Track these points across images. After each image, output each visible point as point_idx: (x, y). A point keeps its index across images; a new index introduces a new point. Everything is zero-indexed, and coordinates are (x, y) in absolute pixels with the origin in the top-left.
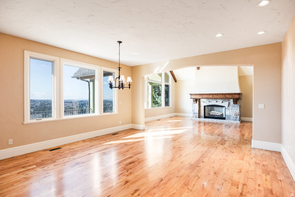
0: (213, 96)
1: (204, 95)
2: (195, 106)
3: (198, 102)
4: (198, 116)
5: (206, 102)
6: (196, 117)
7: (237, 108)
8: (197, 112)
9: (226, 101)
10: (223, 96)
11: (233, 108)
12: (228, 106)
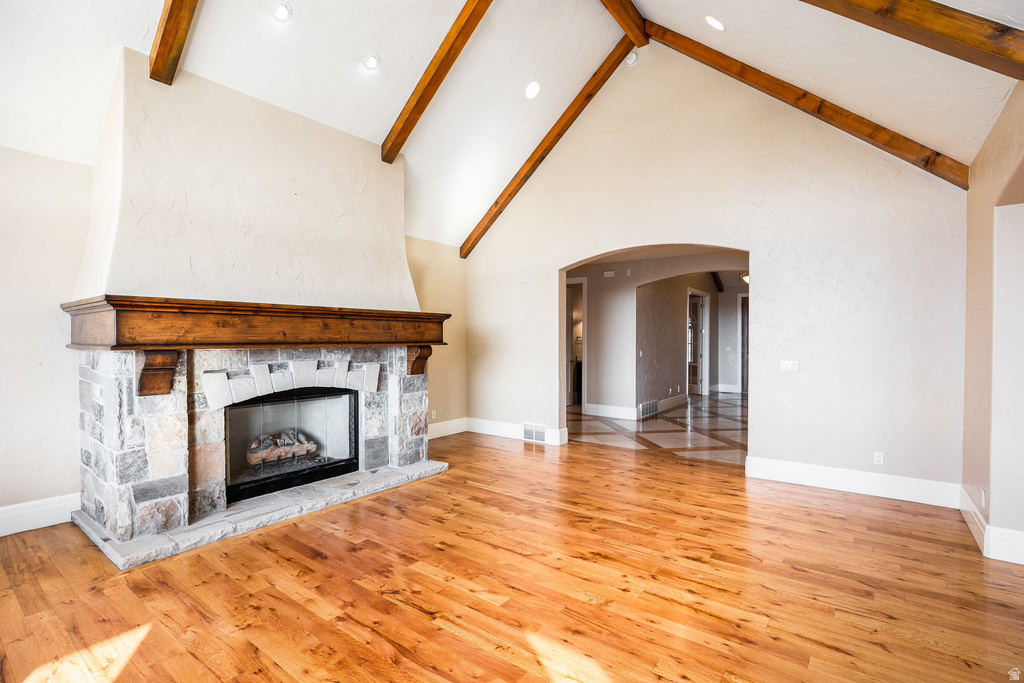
0: (326, 326)
1: (258, 320)
2: (145, 419)
3: (181, 383)
4: (183, 510)
5: (247, 373)
6: (166, 526)
7: (419, 394)
8: (182, 470)
9: (365, 360)
10: (380, 331)
11: (407, 396)
12: (378, 390)
